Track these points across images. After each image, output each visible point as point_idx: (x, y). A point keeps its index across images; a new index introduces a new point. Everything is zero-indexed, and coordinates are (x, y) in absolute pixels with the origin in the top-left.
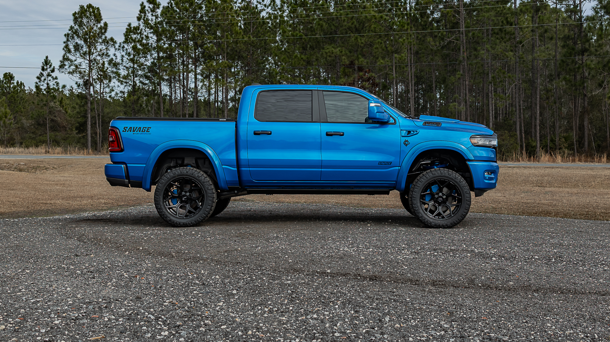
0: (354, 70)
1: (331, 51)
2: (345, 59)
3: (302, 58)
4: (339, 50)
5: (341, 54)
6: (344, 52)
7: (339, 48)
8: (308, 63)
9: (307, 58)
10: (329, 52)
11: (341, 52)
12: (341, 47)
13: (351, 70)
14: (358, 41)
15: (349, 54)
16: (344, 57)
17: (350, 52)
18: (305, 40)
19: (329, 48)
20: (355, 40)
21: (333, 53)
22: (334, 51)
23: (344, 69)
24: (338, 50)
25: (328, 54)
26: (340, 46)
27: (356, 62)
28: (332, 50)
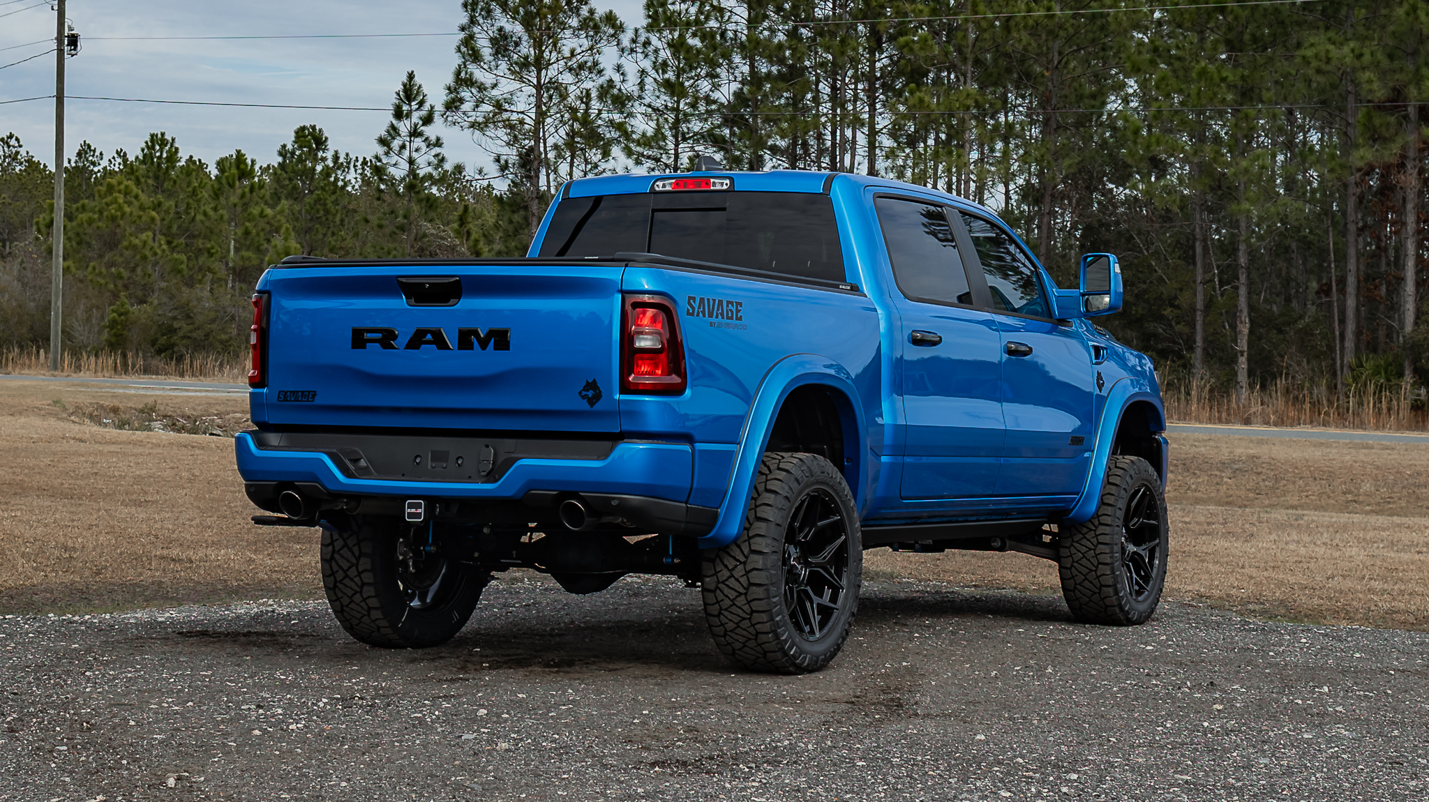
0: (1406, 117)
1: (1323, 54)
2: (1370, 81)
3: (1223, 80)
4: (1353, 51)
5: (1357, 64)
6: (1367, 58)
7: (1352, 44)
8: (1243, 94)
9: (1243, 78)
10: (1316, 56)
11: (1360, 56)
12: (1357, 39)
13: (1392, 119)
14: (1417, 18)
15: (1385, 62)
16: (1368, 75)
17: (1391, 57)
18: (1236, 18)
19: (1317, 43)
20: (1408, 14)
21: (1328, 60)
22: (1334, 52)
23: (1369, 117)
24: (1346, 49)
25: (1314, 64)
26: (1356, 37)
27: (1413, 91)
28: (1328, 51)
